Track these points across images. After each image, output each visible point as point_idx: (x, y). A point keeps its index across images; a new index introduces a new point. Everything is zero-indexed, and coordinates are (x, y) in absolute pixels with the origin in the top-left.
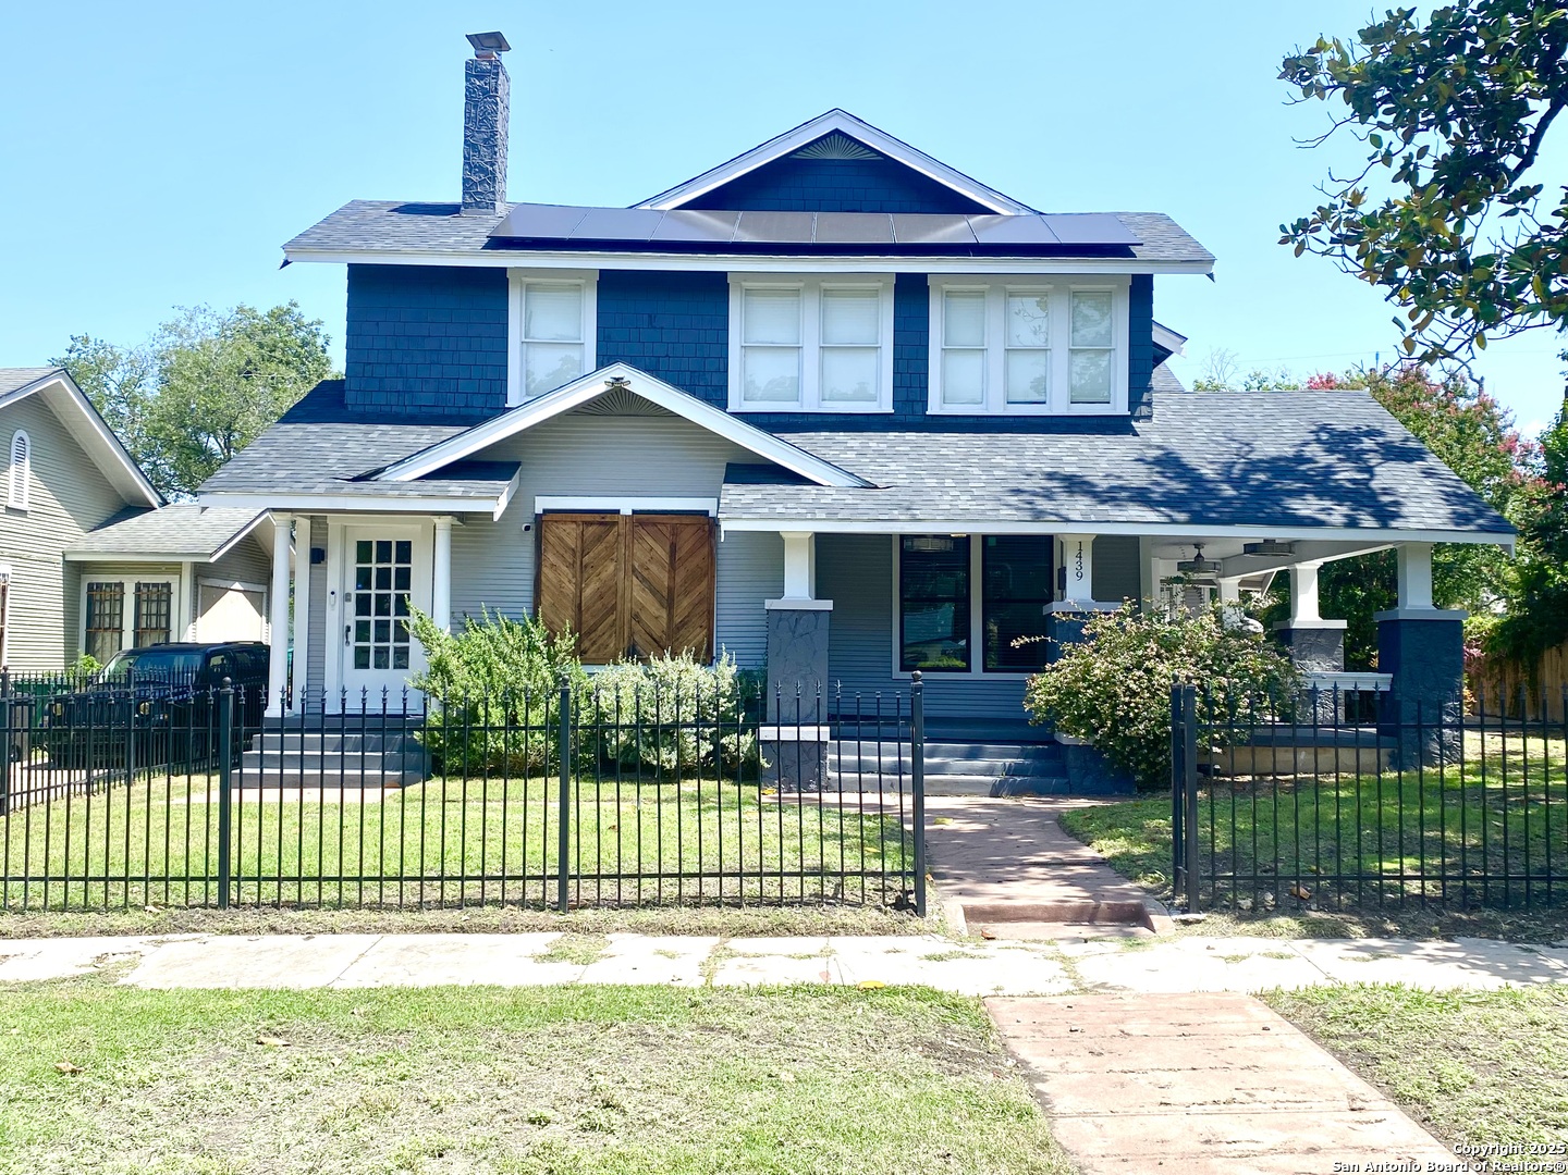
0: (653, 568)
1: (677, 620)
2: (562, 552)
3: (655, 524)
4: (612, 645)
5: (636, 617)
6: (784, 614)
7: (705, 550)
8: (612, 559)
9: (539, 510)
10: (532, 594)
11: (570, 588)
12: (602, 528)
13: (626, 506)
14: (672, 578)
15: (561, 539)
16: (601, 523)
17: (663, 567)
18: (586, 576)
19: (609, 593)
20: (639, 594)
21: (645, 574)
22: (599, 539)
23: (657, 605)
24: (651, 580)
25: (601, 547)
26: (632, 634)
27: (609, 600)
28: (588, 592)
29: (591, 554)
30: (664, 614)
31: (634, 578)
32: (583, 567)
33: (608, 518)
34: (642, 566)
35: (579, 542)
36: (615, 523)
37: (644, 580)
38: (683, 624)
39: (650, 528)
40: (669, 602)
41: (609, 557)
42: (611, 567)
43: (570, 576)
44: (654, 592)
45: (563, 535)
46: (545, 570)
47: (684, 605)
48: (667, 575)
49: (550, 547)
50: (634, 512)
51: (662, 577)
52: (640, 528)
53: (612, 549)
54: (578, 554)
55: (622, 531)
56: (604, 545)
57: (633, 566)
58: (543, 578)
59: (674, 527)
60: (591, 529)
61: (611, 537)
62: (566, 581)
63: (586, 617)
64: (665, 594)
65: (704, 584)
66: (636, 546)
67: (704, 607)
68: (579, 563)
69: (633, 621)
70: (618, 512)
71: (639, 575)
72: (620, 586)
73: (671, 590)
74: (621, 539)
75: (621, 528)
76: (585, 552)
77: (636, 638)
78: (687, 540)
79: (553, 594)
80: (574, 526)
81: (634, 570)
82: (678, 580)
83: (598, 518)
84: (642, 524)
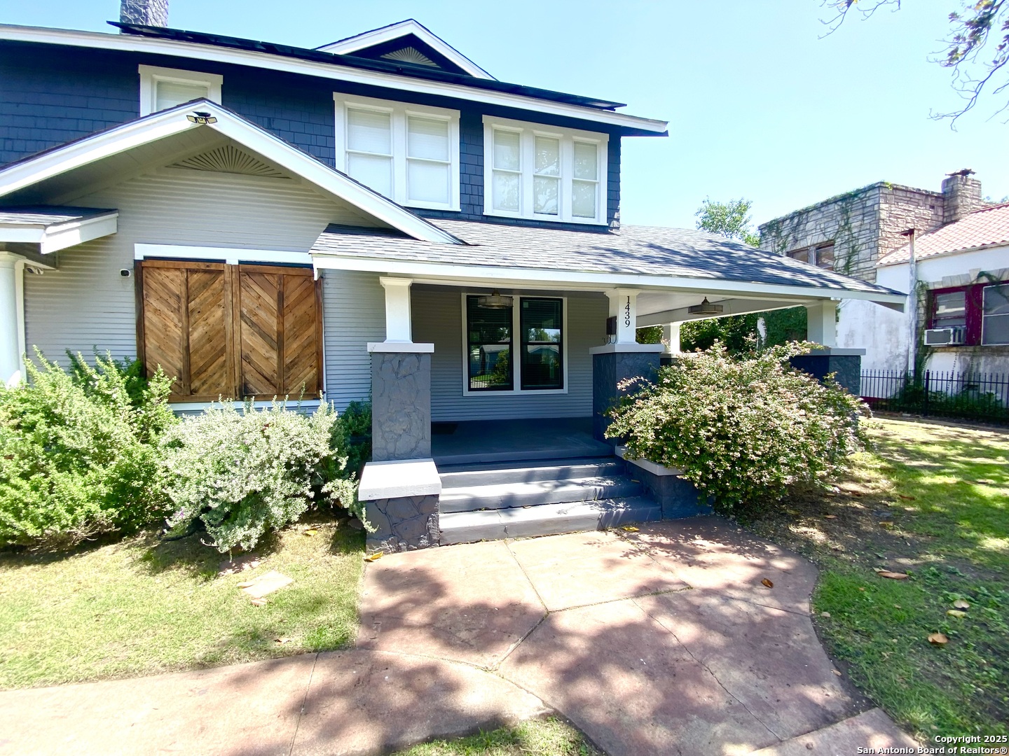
0: (262, 314)
1: (288, 361)
2: (166, 297)
3: (262, 274)
4: (223, 384)
5: (245, 358)
6: (387, 356)
7: (312, 300)
8: (219, 306)
9: (139, 257)
10: (134, 337)
11: (176, 332)
12: (207, 276)
13: (233, 256)
14: (281, 323)
15: (164, 286)
16: (205, 272)
17: (272, 314)
18: (192, 320)
19: (217, 337)
20: (249, 338)
21: (254, 319)
22: (205, 286)
23: (267, 347)
24: (261, 325)
25: (206, 294)
26: (242, 374)
27: (218, 344)
28: (195, 335)
29: (197, 300)
30: (274, 355)
31: (243, 324)
32: (189, 313)
33: (213, 267)
34: (250, 311)
35: (183, 288)
36: (221, 272)
37: (252, 324)
38: (294, 363)
39: (256, 278)
40: (279, 344)
41: (216, 303)
42: (219, 313)
43: (176, 320)
44: (264, 335)
45: (167, 281)
46: (149, 315)
47: (293, 348)
48: (276, 321)
49: (152, 293)
50: (240, 262)
51: (272, 323)
52: (247, 277)
53: (218, 296)
54: (183, 300)
55: (228, 279)
56: (210, 292)
57: (241, 311)
58: (147, 323)
59: (281, 277)
60: (196, 277)
61: (217, 285)
62: (171, 325)
63: (194, 358)
64: (275, 337)
65: (313, 329)
66: (244, 293)
67: (313, 349)
68: (184, 308)
69: (244, 363)
70: (224, 261)
71: (248, 321)
72: (229, 329)
73: (280, 334)
74: (228, 287)
75: (226, 276)
76: (192, 298)
77: (248, 377)
78: (294, 290)
79: (158, 336)
80: (178, 273)
81: (242, 316)
82: (287, 325)
83: (202, 266)
84: (248, 273)
